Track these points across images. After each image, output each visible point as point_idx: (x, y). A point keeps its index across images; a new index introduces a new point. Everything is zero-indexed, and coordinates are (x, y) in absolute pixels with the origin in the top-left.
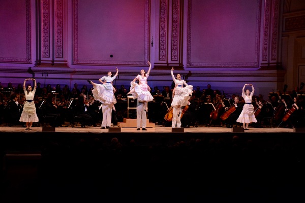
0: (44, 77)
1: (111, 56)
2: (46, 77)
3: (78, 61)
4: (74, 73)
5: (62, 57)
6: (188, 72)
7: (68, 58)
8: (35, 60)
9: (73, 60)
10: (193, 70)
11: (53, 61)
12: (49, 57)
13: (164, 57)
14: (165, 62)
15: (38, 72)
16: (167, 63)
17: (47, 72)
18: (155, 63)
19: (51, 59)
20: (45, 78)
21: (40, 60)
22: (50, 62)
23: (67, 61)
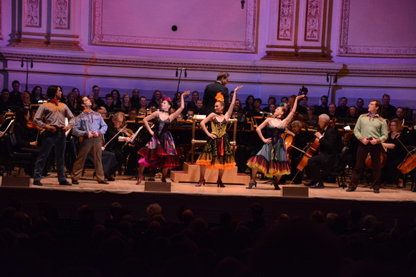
0: (25, 68)
1: (174, 28)
2: (30, 69)
3: (101, 36)
4: (93, 62)
5: (69, 28)
6: (340, 67)
7: (81, 30)
8: (10, 32)
9: (92, 34)
10: (353, 64)
11: (48, 35)
12: (40, 26)
13: (288, 33)
14: (291, 43)
15: (15, 57)
16: (296, 47)
17: (31, 59)
18: (268, 46)
19: (43, 30)
20: (27, 72)
21: (20, 33)
22: (43, 38)
23: (77, 37)
